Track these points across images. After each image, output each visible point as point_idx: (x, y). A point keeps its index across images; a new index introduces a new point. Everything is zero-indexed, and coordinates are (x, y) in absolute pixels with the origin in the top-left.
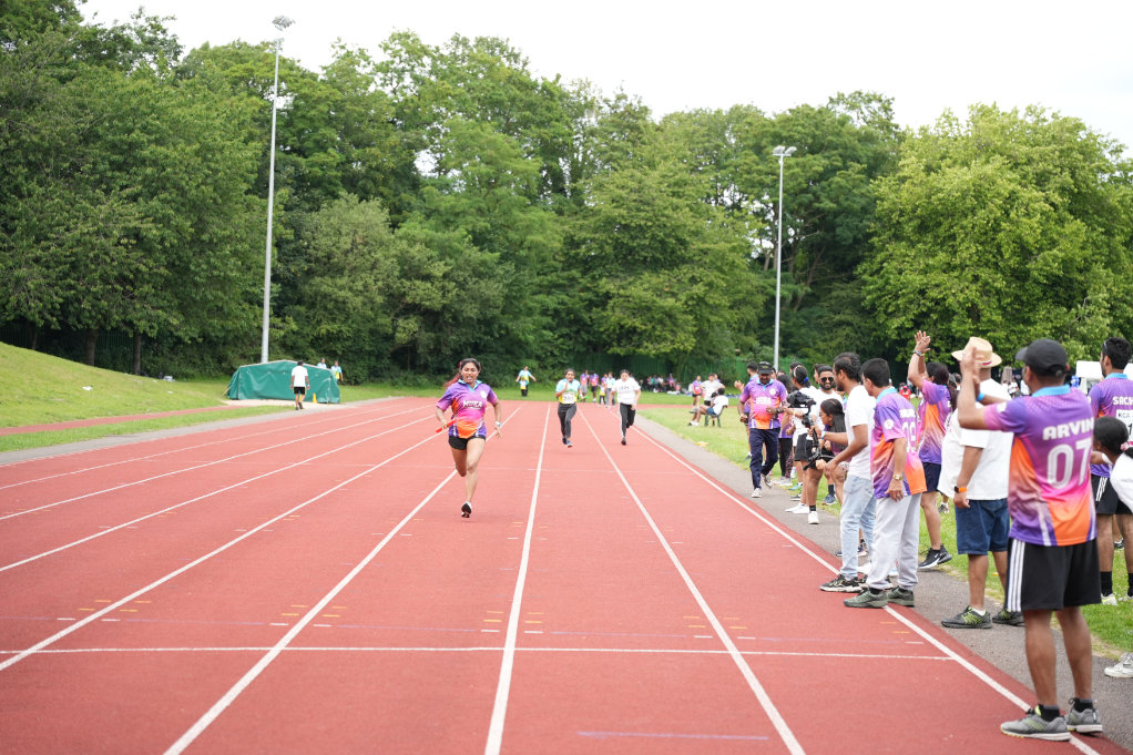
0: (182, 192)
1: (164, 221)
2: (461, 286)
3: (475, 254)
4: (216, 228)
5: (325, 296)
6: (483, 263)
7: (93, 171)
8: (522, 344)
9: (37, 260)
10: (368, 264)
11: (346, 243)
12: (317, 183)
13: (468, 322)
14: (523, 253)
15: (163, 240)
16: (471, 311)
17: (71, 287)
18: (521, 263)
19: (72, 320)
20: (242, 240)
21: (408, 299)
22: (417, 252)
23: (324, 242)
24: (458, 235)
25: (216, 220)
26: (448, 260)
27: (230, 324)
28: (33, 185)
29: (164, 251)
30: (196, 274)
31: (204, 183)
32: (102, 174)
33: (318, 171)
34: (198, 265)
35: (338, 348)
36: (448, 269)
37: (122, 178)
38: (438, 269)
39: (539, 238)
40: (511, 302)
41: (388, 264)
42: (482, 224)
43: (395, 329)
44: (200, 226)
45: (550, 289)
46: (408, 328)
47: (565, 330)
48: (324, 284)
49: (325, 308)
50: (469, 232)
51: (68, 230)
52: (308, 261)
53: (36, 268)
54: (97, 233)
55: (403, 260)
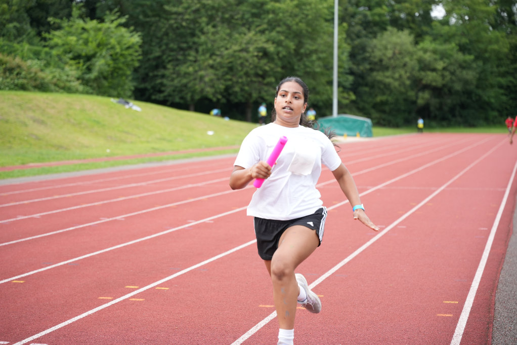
0: (289, 27)
1: (278, 43)
2: (453, 73)
3: (460, 56)
4: (309, 46)
5: (380, 82)
6: (465, 61)
7: (242, 18)
8: (489, 104)
9: (212, 67)
10: (402, 64)
11: (389, 53)
12: (376, 24)
13: (457, 92)
14: (487, 55)
15: (278, 53)
16: (458, 87)
17: (230, 80)
18: (486, 61)
19: (232, 98)
20: (322, 52)
21: (424, 82)
22: (428, 57)
23: (378, 54)
24: (451, 47)
25: (309, 41)
26: (446, 60)
27: (318, 97)
28: (210, 27)
29: (280, 59)
30: (298, 70)
31: (300, 21)
32: (247, 20)
33: (377, 18)
34: (299, 66)
35: (387, 108)
36: (445, 65)
37: (257, 21)
38: (440, 65)
39: (495, 47)
40: (481, 82)
41: (412, 63)
42: (464, 40)
43: (417, 97)
44: (300, 45)
45: (503, 75)
46: (424, 97)
47: (513, 96)
48: (379, 76)
49: (379, 88)
50: (457, 45)
51: (227, 49)
52: (370, 64)
53: (211, 71)
54: (242, 50)
55: (420, 61)
